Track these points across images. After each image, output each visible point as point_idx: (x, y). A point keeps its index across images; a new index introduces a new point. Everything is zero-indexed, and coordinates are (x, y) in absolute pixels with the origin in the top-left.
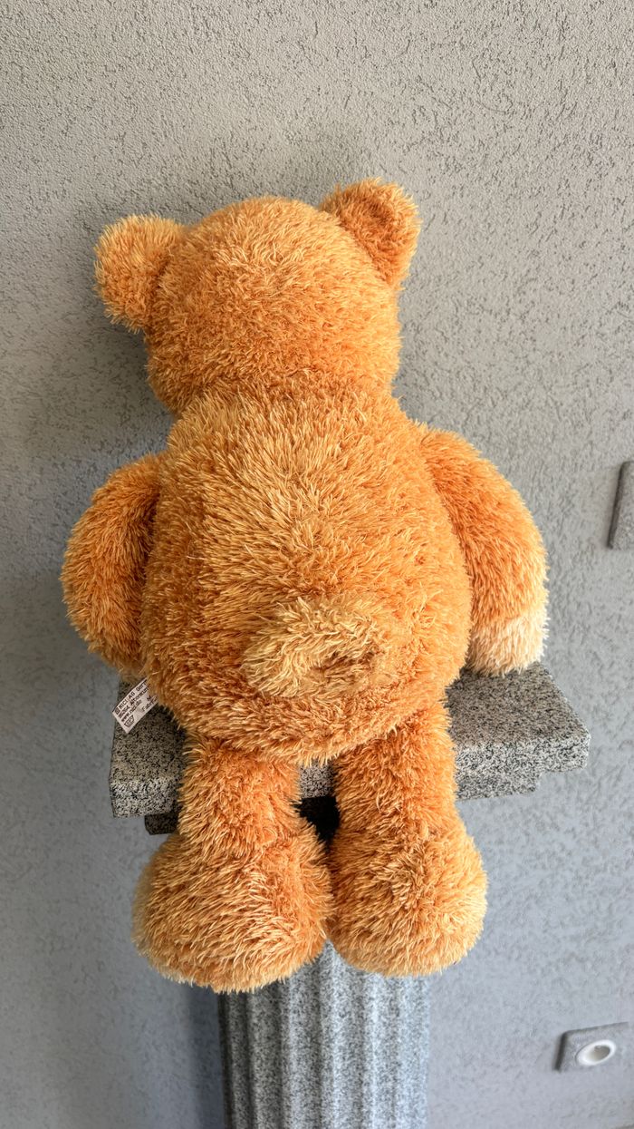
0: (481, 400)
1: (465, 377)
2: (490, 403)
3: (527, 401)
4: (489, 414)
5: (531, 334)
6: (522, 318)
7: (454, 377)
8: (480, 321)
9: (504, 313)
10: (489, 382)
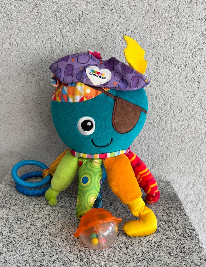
0: (167, 111)
1: (160, 99)
2: (173, 113)
3: (192, 115)
4: (172, 119)
5: (197, 79)
6: (193, 70)
7: (154, 98)
8: (170, 70)
9: (183, 67)
10: (172, 103)
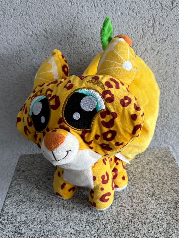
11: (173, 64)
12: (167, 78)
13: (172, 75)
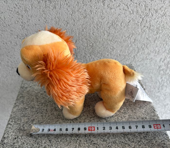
0: (147, 13)
1: (142, 5)
3: (164, 13)
10: (151, 7)
11: (89, 3)
12: (86, 16)
13: (90, 13)
